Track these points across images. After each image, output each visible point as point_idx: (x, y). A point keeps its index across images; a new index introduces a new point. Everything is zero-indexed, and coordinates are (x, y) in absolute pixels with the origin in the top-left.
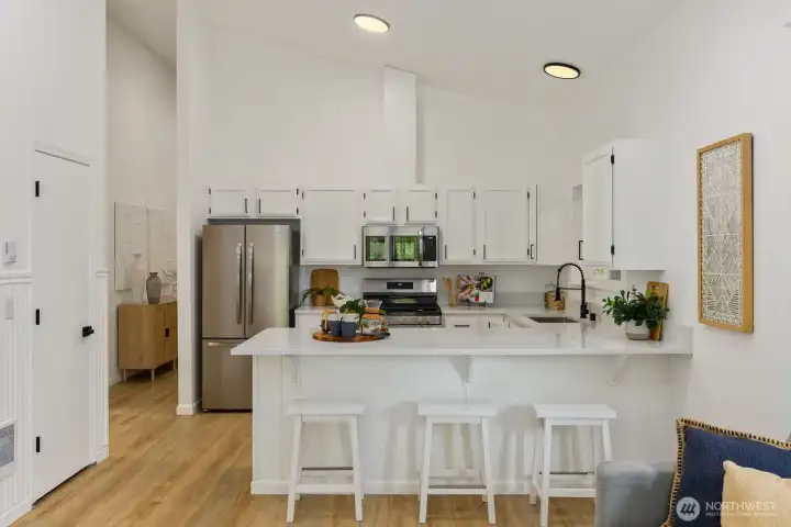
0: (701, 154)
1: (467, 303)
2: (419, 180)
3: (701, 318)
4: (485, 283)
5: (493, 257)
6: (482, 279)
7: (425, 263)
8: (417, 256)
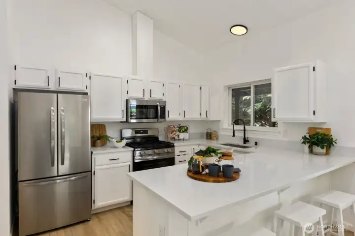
1: (174, 139)
4: (183, 129)
5: (189, 116)
6: (181, 127)
7: (161, 120)
8: (156, 117)
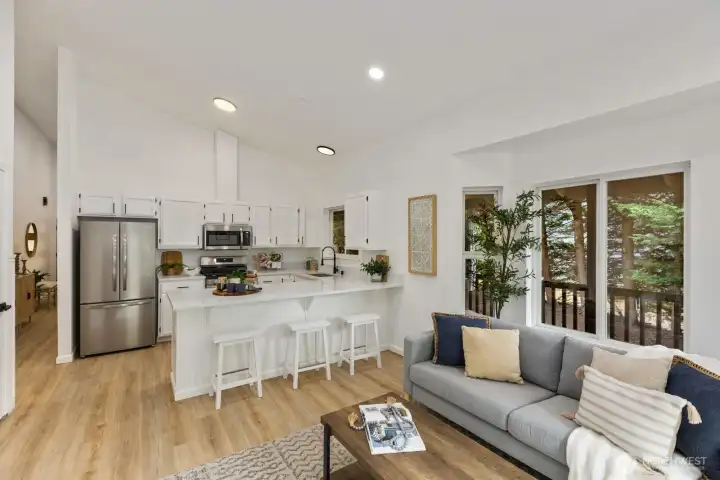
0: (410, 200)
1: (265, 268)
2: (238, 199)
3: (410, 271)
4: (276, 257)
5: (282, 243)
6: (273, 255)
7: (244, 247)
8: (239, 243)
